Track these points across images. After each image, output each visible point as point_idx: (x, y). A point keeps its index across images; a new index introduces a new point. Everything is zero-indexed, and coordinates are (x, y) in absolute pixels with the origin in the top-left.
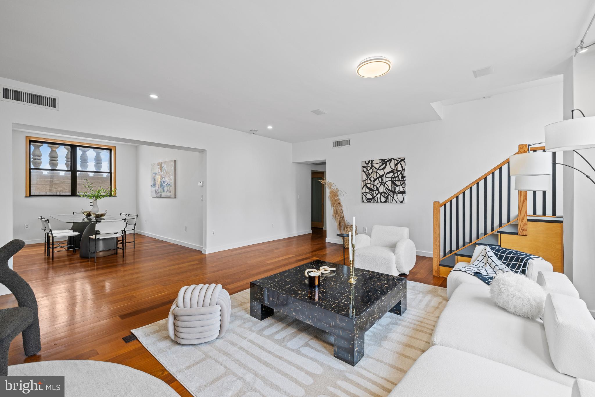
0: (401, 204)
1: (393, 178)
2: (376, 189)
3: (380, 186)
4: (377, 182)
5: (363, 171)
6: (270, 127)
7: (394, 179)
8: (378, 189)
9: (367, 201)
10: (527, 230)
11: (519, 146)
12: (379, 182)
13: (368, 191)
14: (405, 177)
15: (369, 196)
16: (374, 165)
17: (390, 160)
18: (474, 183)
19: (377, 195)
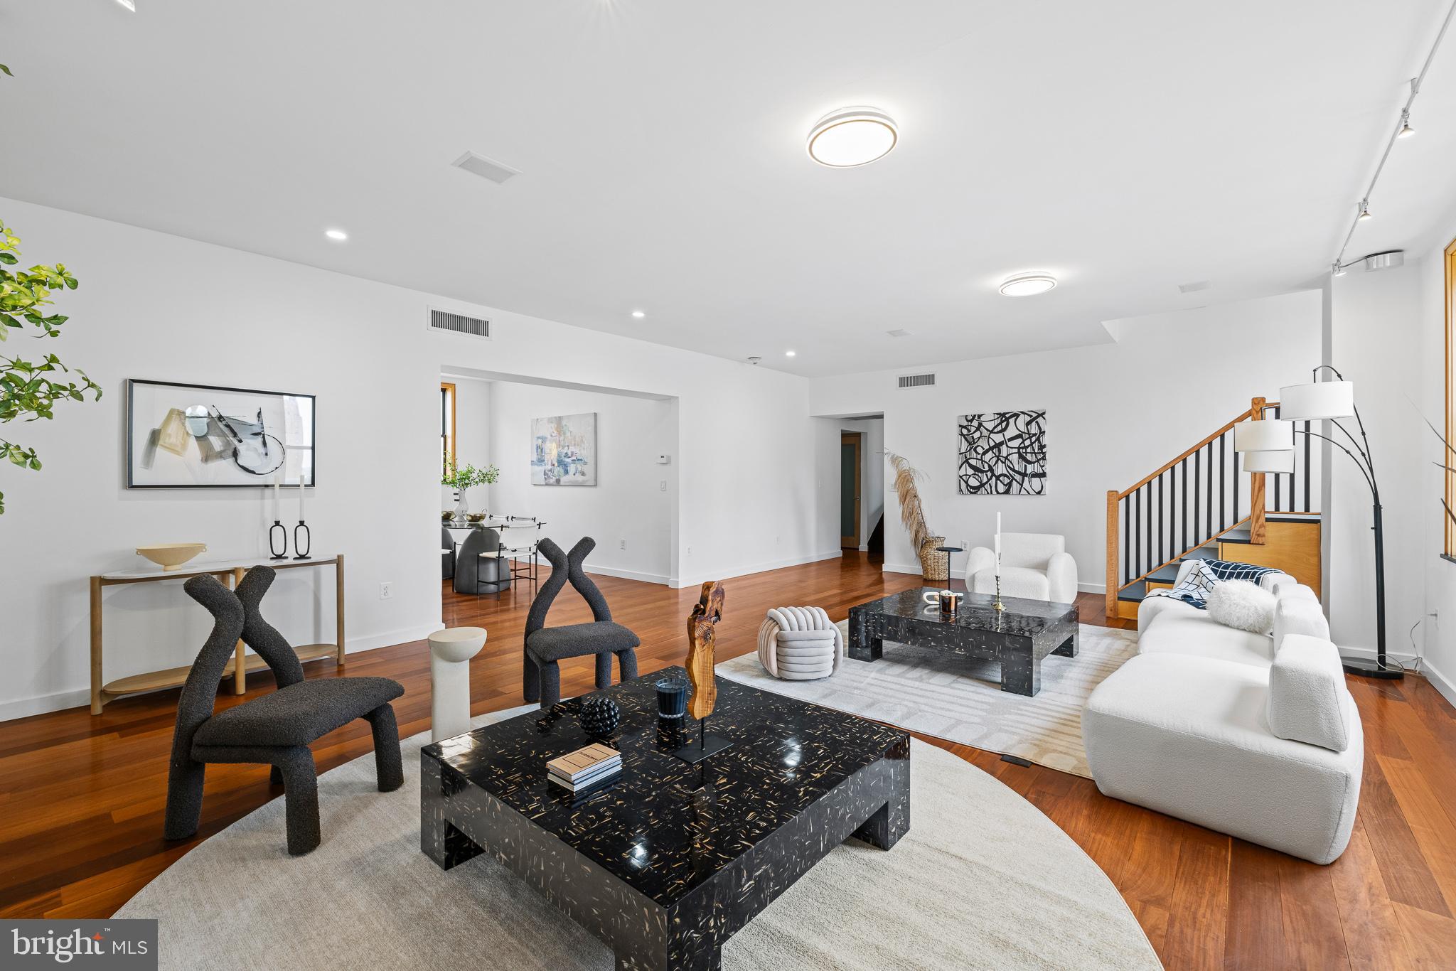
0: (1038, 496)
1: (1023, 448)
2: (987, 468)
3: (997, 462)
4: (990, 455)
5: (962, 434)
6: (791, 354)
7: (1024, 451)
8: (991, 469)
9: (970, 492)
10: (1264, 536)
11: (1253, 399)
12: (994, 455)
13: (970, 472)
14: (1045, 446)
15: (973, 482)
16: (984, 424)
17: (1016, 415)
18: (1179, 460)
19: (989, 480)
